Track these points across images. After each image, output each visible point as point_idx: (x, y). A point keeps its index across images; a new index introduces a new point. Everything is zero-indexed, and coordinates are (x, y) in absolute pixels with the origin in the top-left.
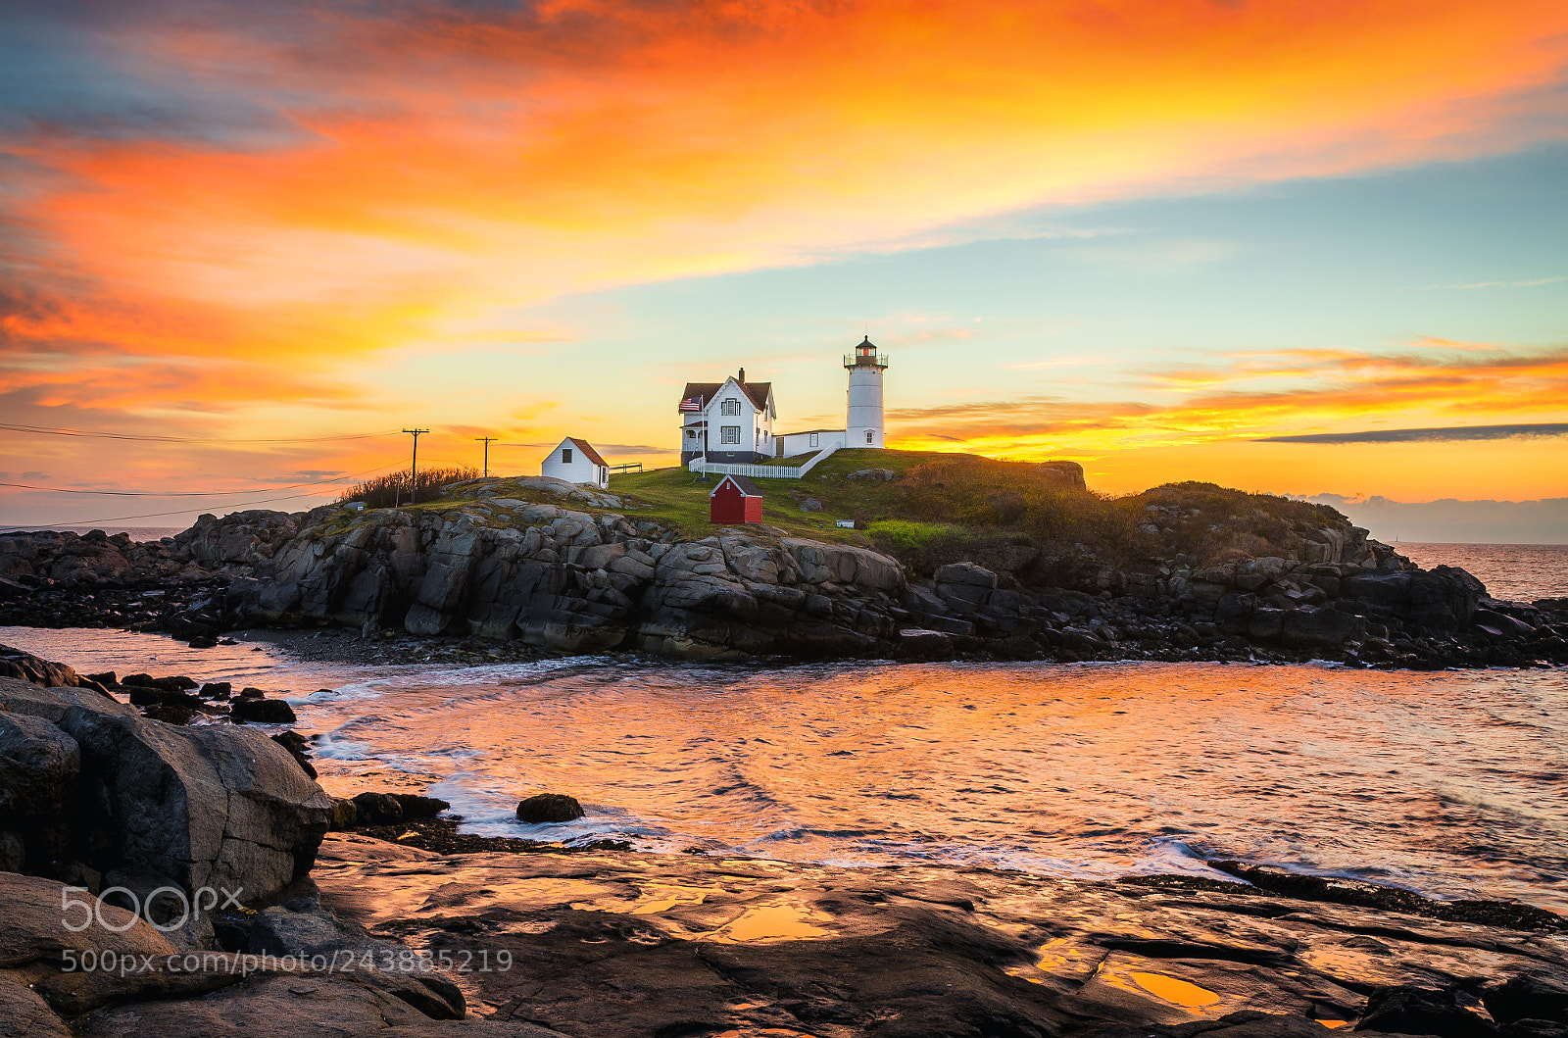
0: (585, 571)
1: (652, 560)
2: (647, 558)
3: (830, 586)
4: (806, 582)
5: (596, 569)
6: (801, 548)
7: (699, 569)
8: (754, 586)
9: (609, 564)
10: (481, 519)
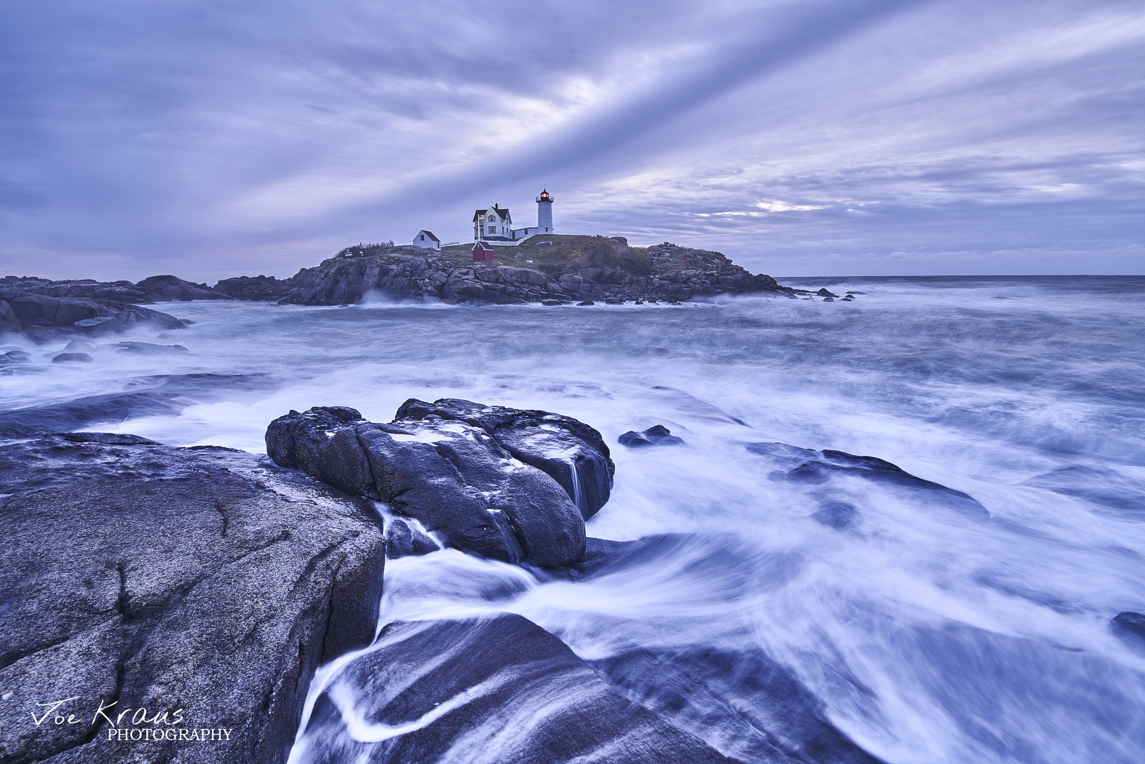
0: (420, 280)
1: (447, 275)
2: (444, 274)
3: (517, 284)
4: (507, 282)
5: (424, 280)
6: (506, 269)
7: (464, 277)
8: (484, 284)
9: (430, 277)
10: (383, 262)
